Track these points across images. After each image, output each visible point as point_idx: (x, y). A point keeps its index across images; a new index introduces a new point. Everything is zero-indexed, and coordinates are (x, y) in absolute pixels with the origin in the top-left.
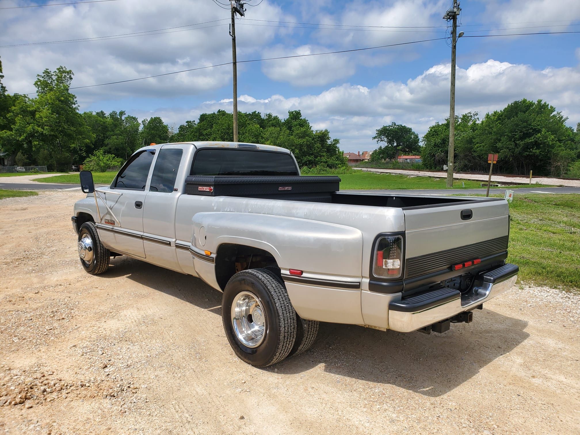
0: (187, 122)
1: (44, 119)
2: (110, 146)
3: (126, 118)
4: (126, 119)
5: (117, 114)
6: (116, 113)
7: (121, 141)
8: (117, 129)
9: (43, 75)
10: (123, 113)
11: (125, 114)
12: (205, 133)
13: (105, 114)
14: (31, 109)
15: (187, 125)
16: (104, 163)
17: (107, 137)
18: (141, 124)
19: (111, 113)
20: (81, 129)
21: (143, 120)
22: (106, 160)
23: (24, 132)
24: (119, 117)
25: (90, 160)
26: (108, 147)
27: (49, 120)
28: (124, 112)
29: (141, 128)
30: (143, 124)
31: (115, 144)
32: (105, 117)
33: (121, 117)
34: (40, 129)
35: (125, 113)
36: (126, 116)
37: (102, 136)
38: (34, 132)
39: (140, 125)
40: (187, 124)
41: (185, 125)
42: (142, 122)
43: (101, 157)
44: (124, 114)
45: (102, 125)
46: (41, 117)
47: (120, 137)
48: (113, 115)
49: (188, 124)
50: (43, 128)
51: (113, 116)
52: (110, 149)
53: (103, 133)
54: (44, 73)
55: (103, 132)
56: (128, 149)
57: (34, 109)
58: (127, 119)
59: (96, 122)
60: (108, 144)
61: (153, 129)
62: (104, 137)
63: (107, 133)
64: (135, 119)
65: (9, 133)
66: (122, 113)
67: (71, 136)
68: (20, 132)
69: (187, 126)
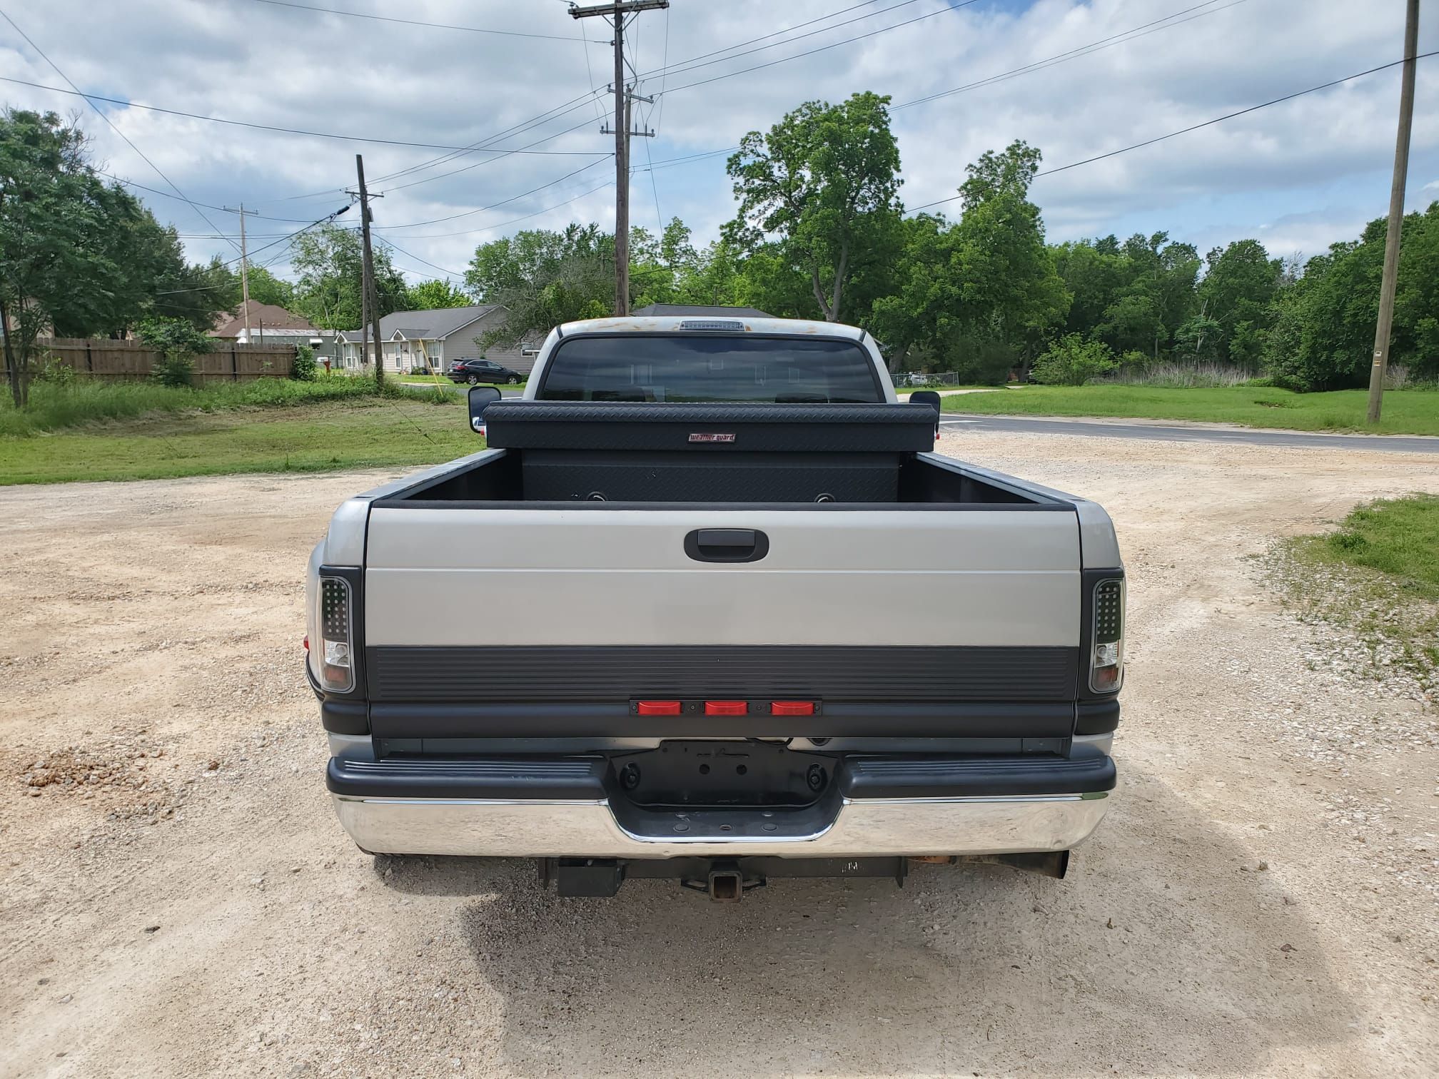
0: (1333, 247)
1: (966, 266)
2: (1117, 321)
3: (1167, 250)
4: (1166, 252)
5: (1147, 240)
6: (1144, 240)
7: (1143, 309)
8: (1140, 279)
9: (978, 166)
10: (1161, 237)
11: (1166, 240)
12: (1372, 275)
13: (1117, 243)
14: (942, 247)
15: (1331, 256)
16: (1079, 363)
17: (1112, 301)
18: (1205, 261)
19: (1131, 239)
20: (1042, 284)
21: (1211, 251)
22: (1086, 356)
23: (924, 298)
24: (1150, 249)
25: (1050, 356)
26: (1112, 324)
27: (975, 267)
28: (1165, 234)
29: (1203, 272)
30: (1210, 262)
31: (1129, 316)
32: (1117, 250)
33: (1155, 249)
34: (954, 290)
35: (1167, 237)
36: (1167, 244)
37: (1101, 297)
38: (943, 296)
39: (1203, 265)
40: (1332, 252)
41: (1326, 256)
42: (1208, 256)
43: (1075, 350)
44: (1164, 241)
45: (1104, 272)
46: (960, 264)
47: (1142, 298)
48: (1134, 246)
49: (1336, 252)
50: (961, 287)
51: (1136, 246)
52: (1116, 328)
53: (1104, 291)
54: (981, 160)
55: (1105, 288)
56: (1159, 328)
57: (950, 245)
58: (1170, 252)
59: (1091, 263)
60: (1111, 317)
61: (1233, 274)
62: (1104, 299)
63: (1113, 290)
64: (1189, 250)
65: (897, 301)
66: (1159, 238)
67: (1019, 303)
68: (917, 297)
69: (1332, 259)
